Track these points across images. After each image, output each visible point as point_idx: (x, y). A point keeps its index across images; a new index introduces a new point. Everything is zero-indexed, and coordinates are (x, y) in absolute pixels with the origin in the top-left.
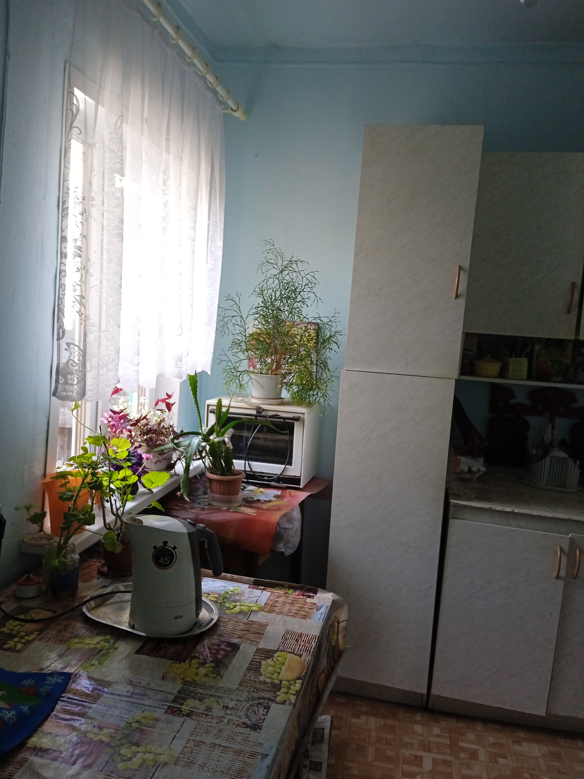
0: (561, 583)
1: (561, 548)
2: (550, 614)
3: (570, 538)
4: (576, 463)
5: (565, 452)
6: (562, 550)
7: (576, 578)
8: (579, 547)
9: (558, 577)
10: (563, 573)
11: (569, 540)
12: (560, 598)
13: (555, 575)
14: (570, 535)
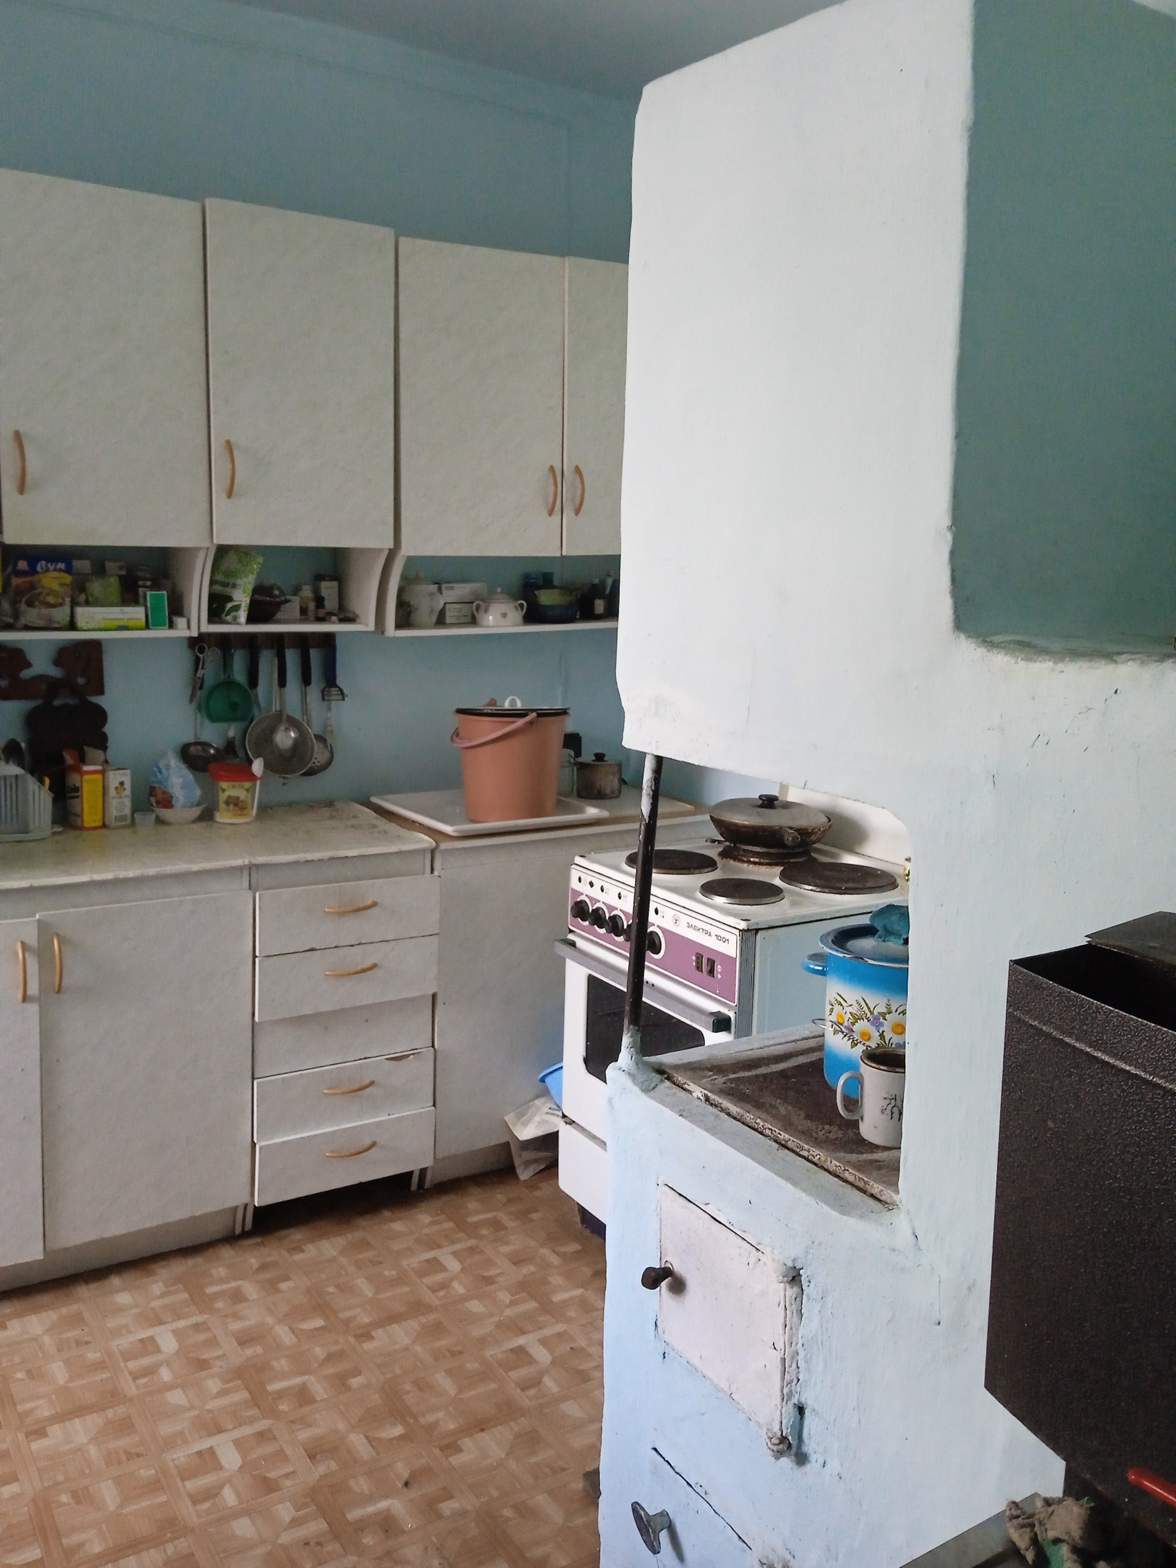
0: (33, 1009)
1: (23, 943)
2: (22, 1070)
3: (39, 921)
4: (42, 782)
5: (19, 765)
6: (25, 947)
7: (59, 991)
8: (58, 936)
9: (25, 998)
10: (33, 989)
11: (36, 925)
12: (36, 1039)
13: (20, 995)
14: (37, 916)
